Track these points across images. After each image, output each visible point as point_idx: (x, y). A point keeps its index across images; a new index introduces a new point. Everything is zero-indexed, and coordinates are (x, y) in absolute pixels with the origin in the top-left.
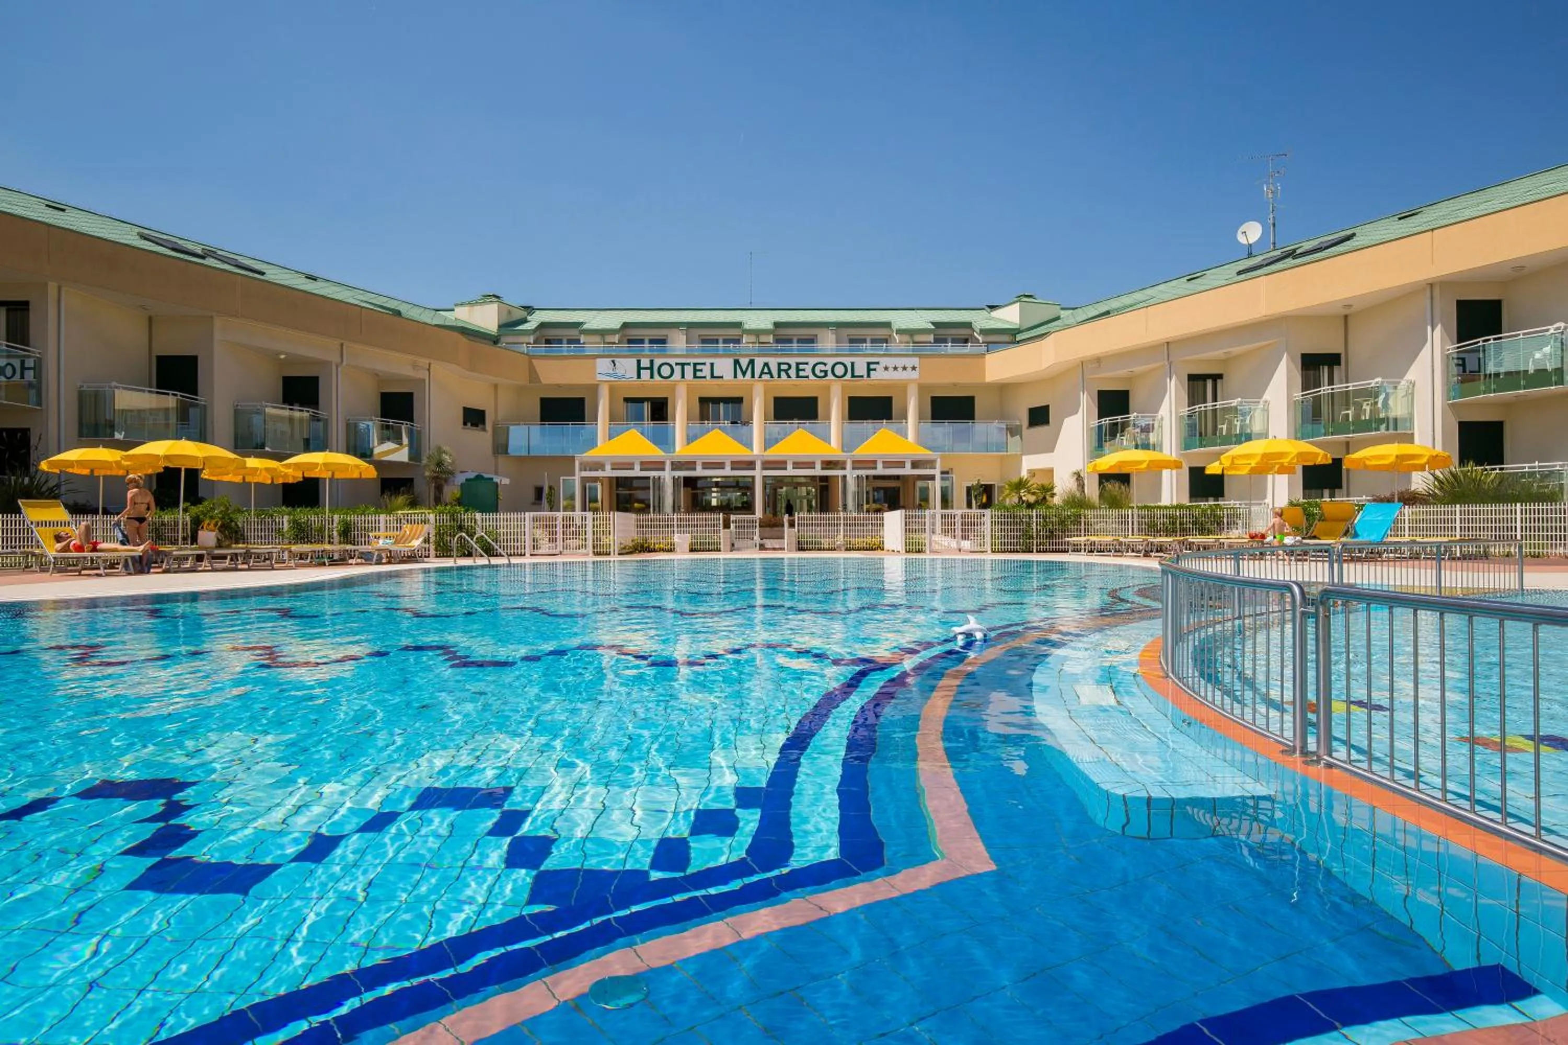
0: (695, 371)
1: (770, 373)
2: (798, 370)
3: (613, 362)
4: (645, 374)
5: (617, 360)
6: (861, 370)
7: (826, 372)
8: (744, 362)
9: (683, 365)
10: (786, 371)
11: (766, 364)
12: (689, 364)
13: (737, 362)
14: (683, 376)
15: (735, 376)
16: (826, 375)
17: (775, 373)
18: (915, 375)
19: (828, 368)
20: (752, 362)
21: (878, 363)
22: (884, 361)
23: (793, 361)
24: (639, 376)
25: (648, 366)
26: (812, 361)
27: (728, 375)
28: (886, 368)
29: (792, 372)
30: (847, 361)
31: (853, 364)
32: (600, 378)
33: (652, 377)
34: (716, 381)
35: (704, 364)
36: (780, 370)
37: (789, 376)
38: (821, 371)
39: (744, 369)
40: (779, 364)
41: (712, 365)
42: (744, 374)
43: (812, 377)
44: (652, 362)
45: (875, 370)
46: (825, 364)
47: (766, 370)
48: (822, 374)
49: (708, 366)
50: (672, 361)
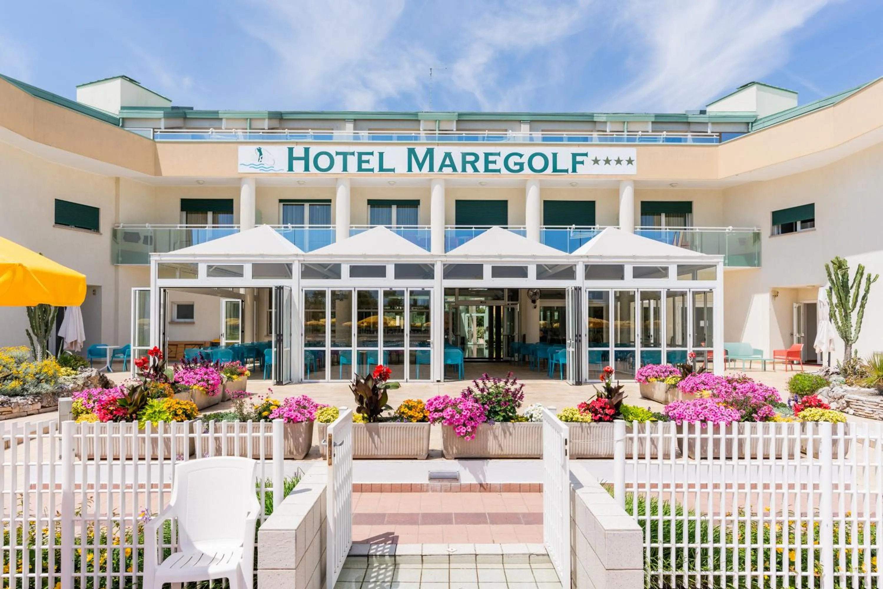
0: (360, 162)
1: (452, 165)
2: (487, 162)
3: (259, 150)
4: (299, 166)
5: (264, 148)
6: (565, 162)
7: (521, 165)
8: (421, 152)
9: (345, 155)
10: (473, 163)
11: (448, 155)
12: (353, 154)
13: (412, 152)
14: (345, 169)
15: (410, 170)
16: (521, 169)
17: (459, 167)
18: (631, 170)
19: (525, 160)
20: (430, 152)
21: (586, 155)
22: (594, 152)
23: (480, 151)
24: (291, 168)
25: (303, 155)
26: (505, 151)
27: (401, 167)
28: (596, 161)
29: (480, 165)
30: (548, 151)
31: (555, 155)
32: (242, 169)
33: (307, 169)
34: (385, 177)
35: (372, 154)
36: (464, 163)
37: (476, 170)
38: (516, 164)
39: (421, 161)
40: (464, 155)
41: (381, 155)
42: (420, 166)
43: (504, 171)
44: (307, 150)
45: (582, 163)
46: (521, 156)
47: (448, 162)
48: (517, 167)
49: (377, 156)
50: (332, 150)
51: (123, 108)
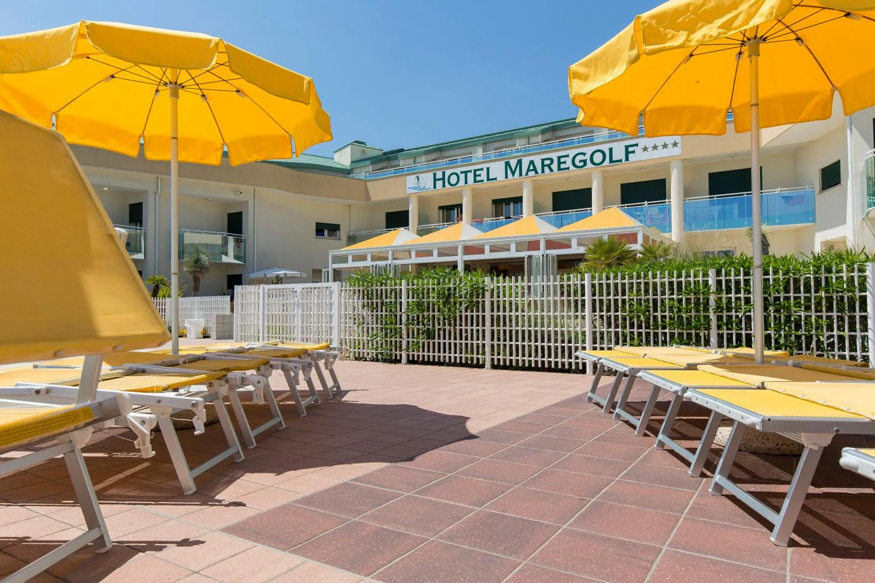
0: (475, 176)
1: (535, 170)
2: (559, 163)
3: (418, 178)
4: (439, 184)
5: (420, 176)
6: (619, 153)
8: (513, 163)
9: (466, 173)
10: (549, 166)
11: (532, 162)
12: (470, 171)
13: (507, 164)
14: (466, 183)
15: (506, 177)
16: (585, 164)
17: (539, 170)
18: (677, 151)
19: (588, 157)
20: (520, 162)
21: (637, 145)
22: (642, 142)
23: (554, 156)
24: (435, 187)
25: (441, 177)
26: (572, 153)
27: (501, 177)
28: (645, 149)
29: (555, 166)
30: (605, 148)
31: (611, 150)
32: (409, 191)
33: (444, 186)
34: (491, 184)
35: (482, 169)
36: (543, 166)
37: (551, 170)
38: (581, 161)
39: (513, 169)
40: (543, 160)
41: (488, 169)
42: (513, 173)
43: (572, 168)
44: (444, 173)
45: (633, 152)
46: (584, 154)
47: (532, 168)
48: (582, 164)
49: (485, 170)
50: (458, 171)
51: (352, 162)
